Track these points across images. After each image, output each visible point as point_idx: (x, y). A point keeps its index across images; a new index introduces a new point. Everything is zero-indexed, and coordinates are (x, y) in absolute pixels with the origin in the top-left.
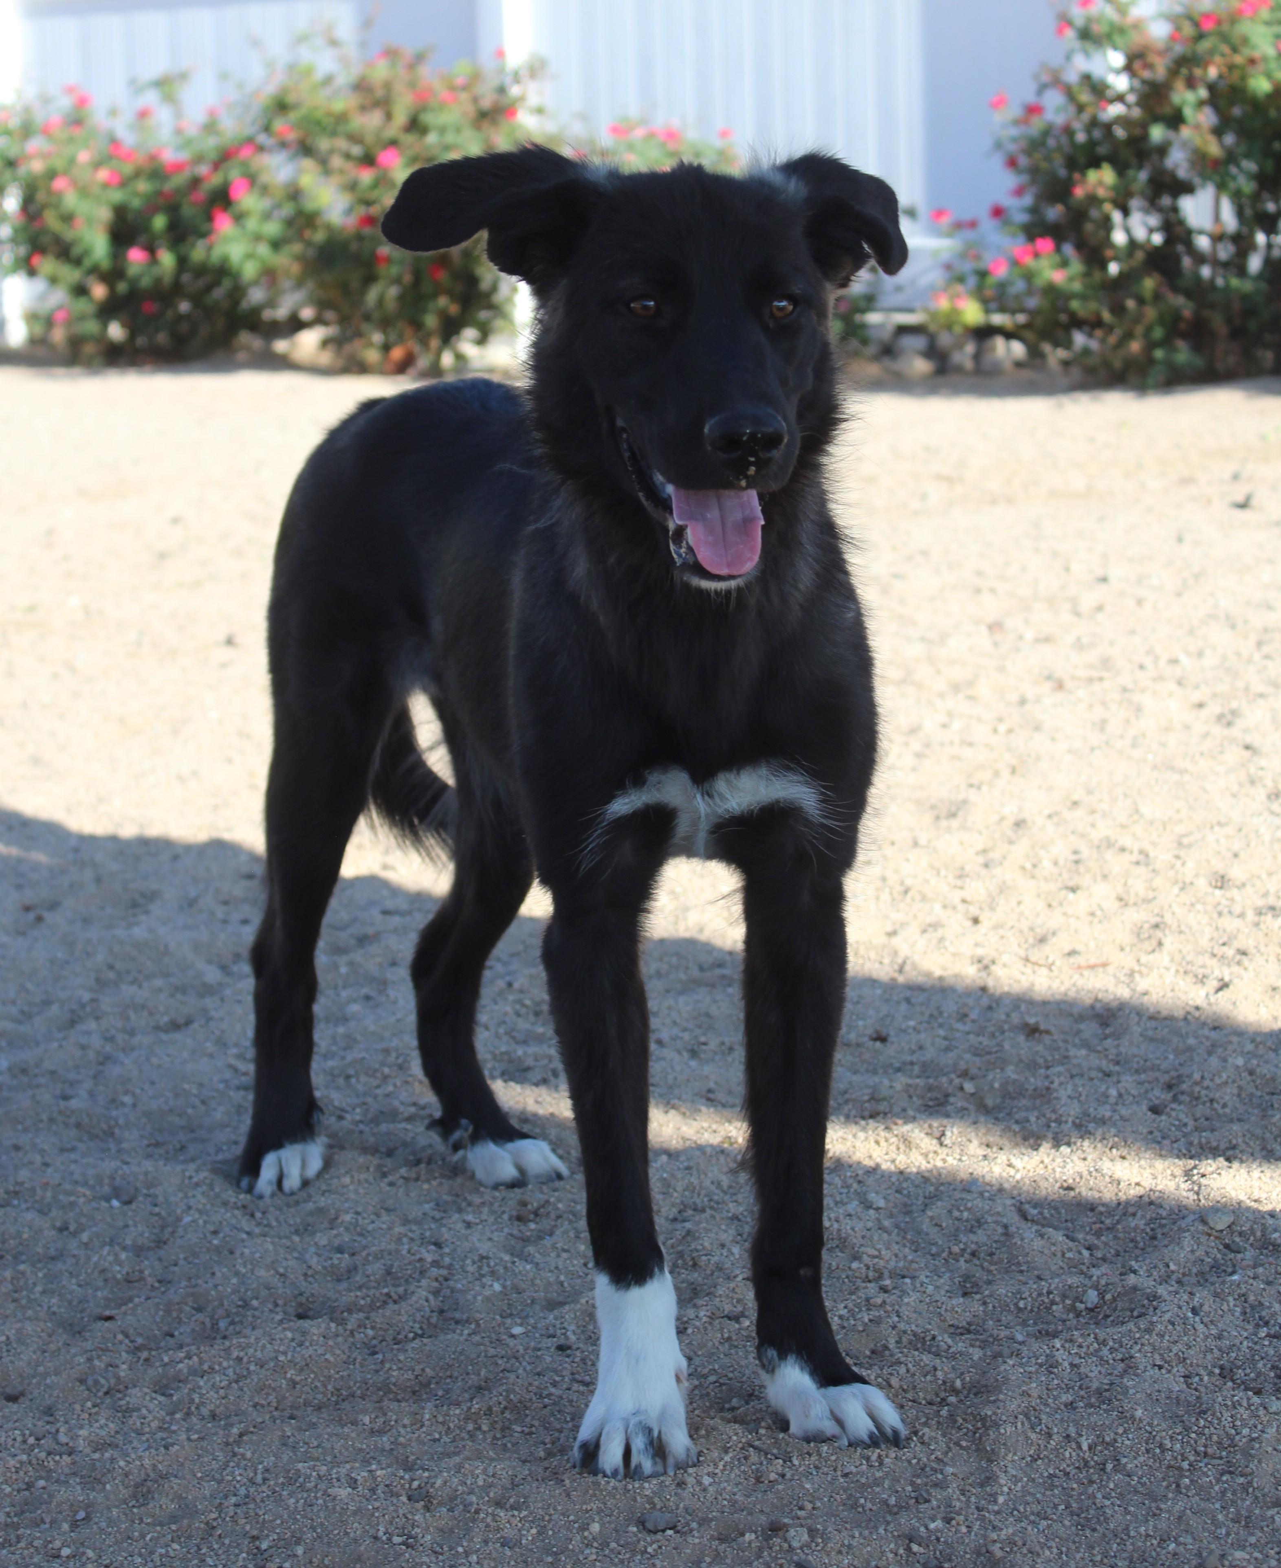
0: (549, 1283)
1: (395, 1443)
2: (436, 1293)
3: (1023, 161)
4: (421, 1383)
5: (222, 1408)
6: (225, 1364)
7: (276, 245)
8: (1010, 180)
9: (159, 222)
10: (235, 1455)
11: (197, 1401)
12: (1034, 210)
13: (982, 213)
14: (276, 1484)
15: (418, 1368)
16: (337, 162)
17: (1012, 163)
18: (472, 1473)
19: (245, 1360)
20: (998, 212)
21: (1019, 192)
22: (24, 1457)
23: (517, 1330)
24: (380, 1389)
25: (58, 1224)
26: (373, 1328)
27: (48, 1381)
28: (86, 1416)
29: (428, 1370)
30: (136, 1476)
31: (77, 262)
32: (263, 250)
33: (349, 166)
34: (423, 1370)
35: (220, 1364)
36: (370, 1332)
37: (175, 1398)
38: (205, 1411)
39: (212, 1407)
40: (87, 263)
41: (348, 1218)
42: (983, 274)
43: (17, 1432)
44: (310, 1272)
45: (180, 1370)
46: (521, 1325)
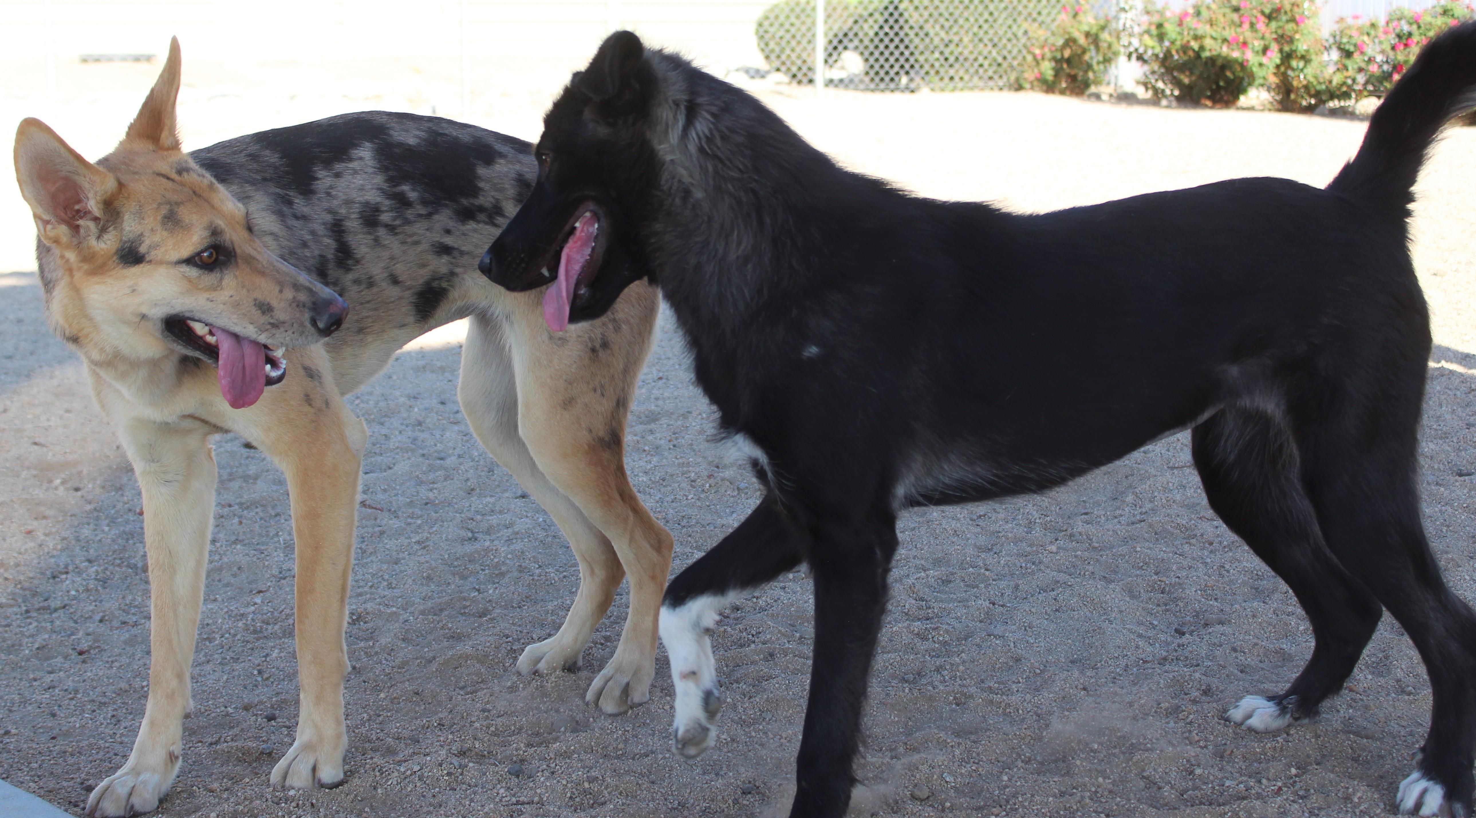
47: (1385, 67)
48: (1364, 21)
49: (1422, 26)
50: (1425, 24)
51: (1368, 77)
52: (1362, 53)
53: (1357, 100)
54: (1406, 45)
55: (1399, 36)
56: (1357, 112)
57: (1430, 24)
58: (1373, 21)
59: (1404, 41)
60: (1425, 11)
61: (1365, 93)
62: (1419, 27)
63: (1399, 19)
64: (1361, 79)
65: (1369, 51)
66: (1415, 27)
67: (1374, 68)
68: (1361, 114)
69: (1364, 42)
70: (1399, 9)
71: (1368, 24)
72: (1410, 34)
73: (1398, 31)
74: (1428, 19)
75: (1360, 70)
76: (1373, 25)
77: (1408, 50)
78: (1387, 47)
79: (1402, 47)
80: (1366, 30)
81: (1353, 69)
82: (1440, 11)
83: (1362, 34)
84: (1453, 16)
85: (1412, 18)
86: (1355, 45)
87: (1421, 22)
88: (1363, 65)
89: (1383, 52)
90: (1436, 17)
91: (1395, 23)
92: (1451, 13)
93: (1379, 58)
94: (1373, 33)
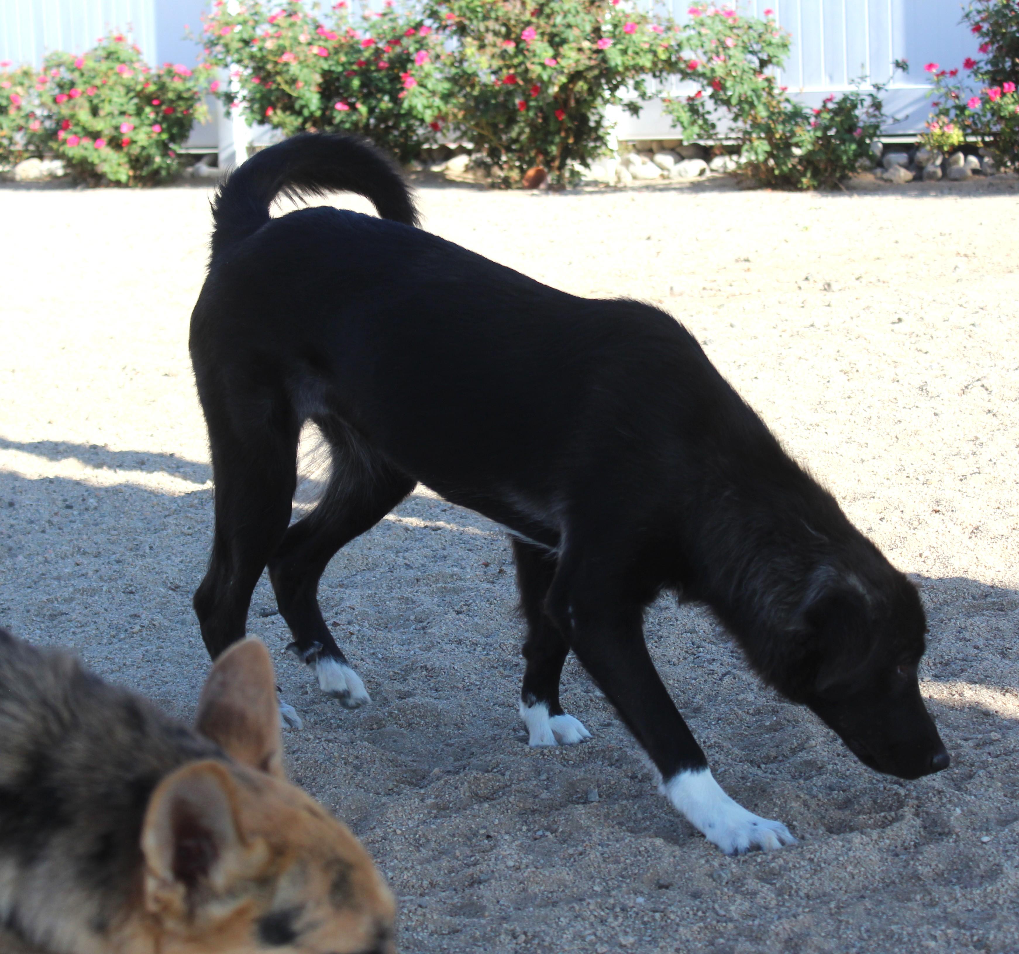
0: (991, 808)
1: (945, 911)
2: (917, 815)
3: (986, 27)
4: (937, 874)
5: (812, 892)
6: (802, 863)
7: (446, 97)
8: (976, 41)
9: (356, 83)
10: (841, 921)
11: (795, 887)
12: (994, 62)
13: (959, 65)
14: (879, 939)
15: (933, 864)
16: (490, 38)
17: (977, 28)
18: (1009, 930)
19: (816, 860)
20: (969, 64)
21: (983, 48)
22: (702, 924)
23: (985, 839)
24: (911, 878)
25: (630, 774)
26: (888, 838)
27: (687, 876)
28: (726, 897)
29: (940, 866)
30: (783, 936)
31: (299, 113)
32: (437, 102)
33: (499, 41)
34: (937, 865)
35: (799, 863)
36: (888, 842)
37: (778, 885)
38: (801, 894)
39: (806, 891)
40: (306, 112)
41: (830, 767)
42: (962, 109)
43: (688, 908)
44: (820, 803)
45: (773, 868)
46: (987, 835)
47: (48, 124)
48: (14, 69)
49: (85, 72)
50: (89, 70)
51: (28, 136)
52: (19, 108)
53: (16, 164)
54: (70, 97)
55: (61, 86)
56: (18, 178)
57: (94, 70)
58: (25, 68)
59: (67, 92)
60: (86, 54)
61: (26, 155)
62: (82, 75)
63: (59, 65)
64: (20, 138)
65: (27, 107)
66: (77, 74)
67: (35, 125)
68: (22, 180)
69: (17, 94)
70: (55, 53)
71: (19, 72)
72: (72, 84)
73: (57, 79)
74: (90, 64)
75: (20, 128)
76: (26, 74)
77: (72, 102)
78: (48, 99)
79: (65, 99)
80: (18, 79)
81: (9, 127)
82: (103, 54)
83: (15, 85)
84: (118, 59)
85: (72, 64)
86: (8, 98)
87: (83, 68)
88: (22, 122)
89: (42, 105)
90: (99, 61)
91: (54, 70)
92: (115, 56)
93: (39, 112)
94: (26, 82)
